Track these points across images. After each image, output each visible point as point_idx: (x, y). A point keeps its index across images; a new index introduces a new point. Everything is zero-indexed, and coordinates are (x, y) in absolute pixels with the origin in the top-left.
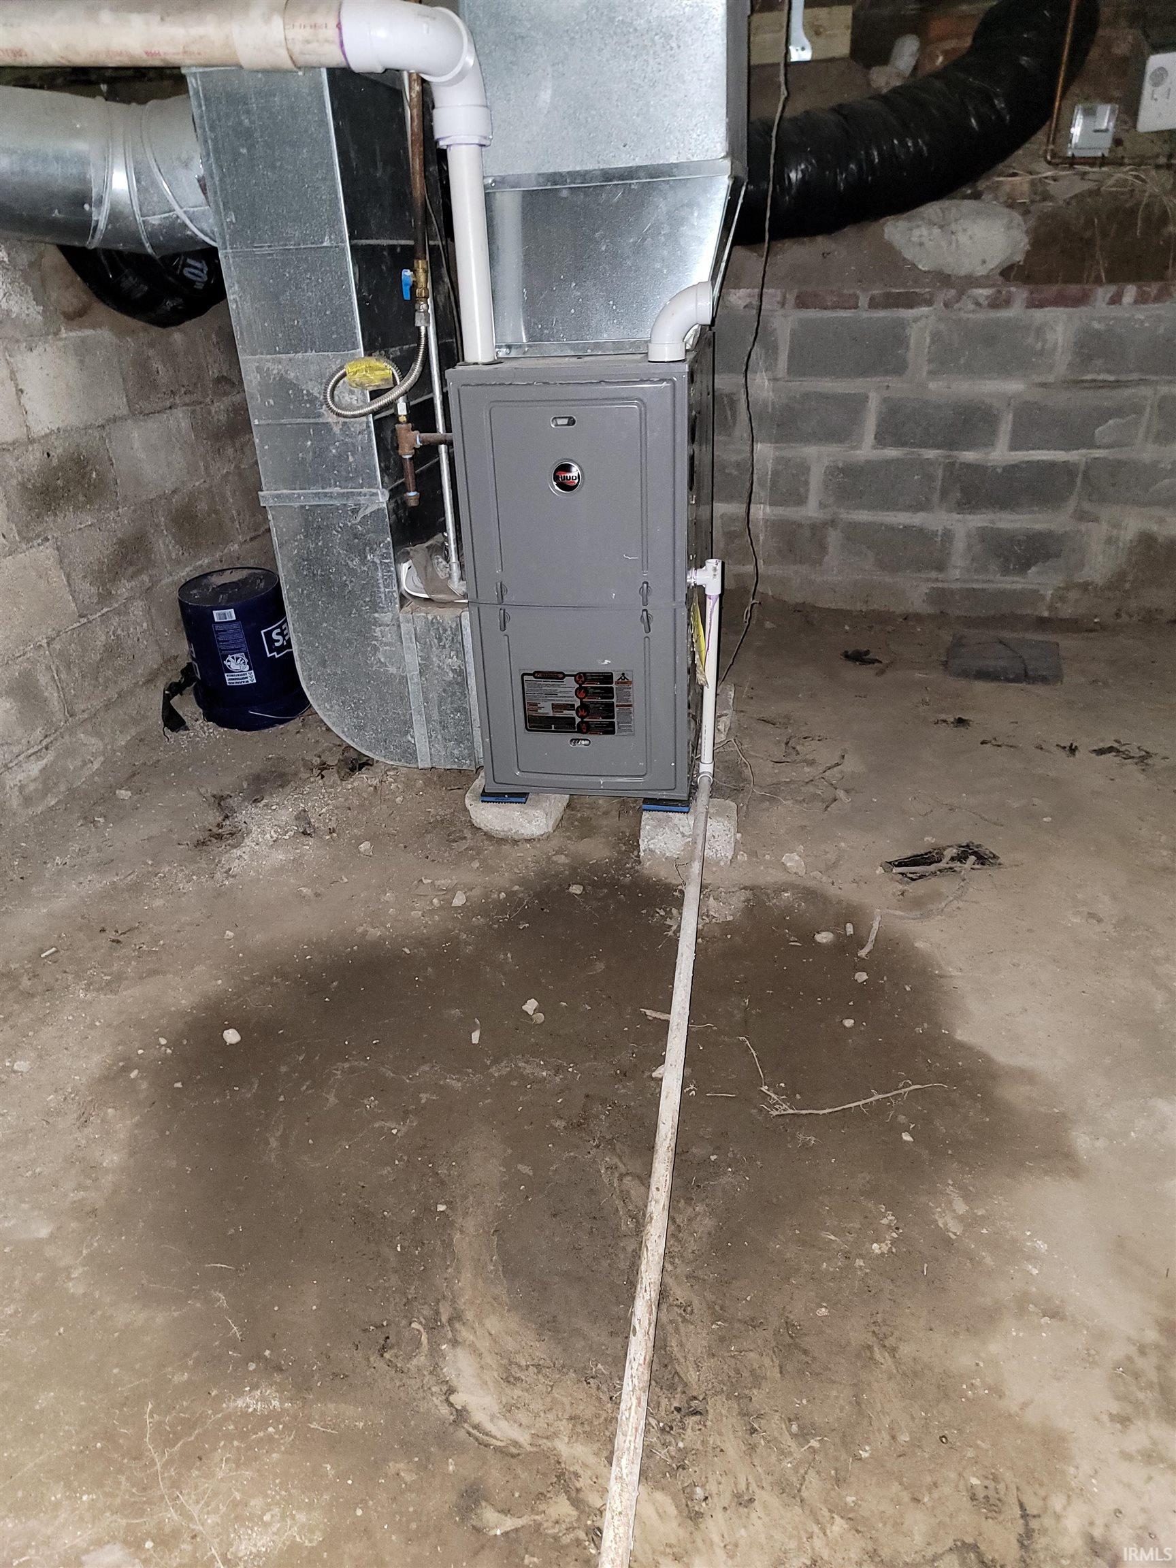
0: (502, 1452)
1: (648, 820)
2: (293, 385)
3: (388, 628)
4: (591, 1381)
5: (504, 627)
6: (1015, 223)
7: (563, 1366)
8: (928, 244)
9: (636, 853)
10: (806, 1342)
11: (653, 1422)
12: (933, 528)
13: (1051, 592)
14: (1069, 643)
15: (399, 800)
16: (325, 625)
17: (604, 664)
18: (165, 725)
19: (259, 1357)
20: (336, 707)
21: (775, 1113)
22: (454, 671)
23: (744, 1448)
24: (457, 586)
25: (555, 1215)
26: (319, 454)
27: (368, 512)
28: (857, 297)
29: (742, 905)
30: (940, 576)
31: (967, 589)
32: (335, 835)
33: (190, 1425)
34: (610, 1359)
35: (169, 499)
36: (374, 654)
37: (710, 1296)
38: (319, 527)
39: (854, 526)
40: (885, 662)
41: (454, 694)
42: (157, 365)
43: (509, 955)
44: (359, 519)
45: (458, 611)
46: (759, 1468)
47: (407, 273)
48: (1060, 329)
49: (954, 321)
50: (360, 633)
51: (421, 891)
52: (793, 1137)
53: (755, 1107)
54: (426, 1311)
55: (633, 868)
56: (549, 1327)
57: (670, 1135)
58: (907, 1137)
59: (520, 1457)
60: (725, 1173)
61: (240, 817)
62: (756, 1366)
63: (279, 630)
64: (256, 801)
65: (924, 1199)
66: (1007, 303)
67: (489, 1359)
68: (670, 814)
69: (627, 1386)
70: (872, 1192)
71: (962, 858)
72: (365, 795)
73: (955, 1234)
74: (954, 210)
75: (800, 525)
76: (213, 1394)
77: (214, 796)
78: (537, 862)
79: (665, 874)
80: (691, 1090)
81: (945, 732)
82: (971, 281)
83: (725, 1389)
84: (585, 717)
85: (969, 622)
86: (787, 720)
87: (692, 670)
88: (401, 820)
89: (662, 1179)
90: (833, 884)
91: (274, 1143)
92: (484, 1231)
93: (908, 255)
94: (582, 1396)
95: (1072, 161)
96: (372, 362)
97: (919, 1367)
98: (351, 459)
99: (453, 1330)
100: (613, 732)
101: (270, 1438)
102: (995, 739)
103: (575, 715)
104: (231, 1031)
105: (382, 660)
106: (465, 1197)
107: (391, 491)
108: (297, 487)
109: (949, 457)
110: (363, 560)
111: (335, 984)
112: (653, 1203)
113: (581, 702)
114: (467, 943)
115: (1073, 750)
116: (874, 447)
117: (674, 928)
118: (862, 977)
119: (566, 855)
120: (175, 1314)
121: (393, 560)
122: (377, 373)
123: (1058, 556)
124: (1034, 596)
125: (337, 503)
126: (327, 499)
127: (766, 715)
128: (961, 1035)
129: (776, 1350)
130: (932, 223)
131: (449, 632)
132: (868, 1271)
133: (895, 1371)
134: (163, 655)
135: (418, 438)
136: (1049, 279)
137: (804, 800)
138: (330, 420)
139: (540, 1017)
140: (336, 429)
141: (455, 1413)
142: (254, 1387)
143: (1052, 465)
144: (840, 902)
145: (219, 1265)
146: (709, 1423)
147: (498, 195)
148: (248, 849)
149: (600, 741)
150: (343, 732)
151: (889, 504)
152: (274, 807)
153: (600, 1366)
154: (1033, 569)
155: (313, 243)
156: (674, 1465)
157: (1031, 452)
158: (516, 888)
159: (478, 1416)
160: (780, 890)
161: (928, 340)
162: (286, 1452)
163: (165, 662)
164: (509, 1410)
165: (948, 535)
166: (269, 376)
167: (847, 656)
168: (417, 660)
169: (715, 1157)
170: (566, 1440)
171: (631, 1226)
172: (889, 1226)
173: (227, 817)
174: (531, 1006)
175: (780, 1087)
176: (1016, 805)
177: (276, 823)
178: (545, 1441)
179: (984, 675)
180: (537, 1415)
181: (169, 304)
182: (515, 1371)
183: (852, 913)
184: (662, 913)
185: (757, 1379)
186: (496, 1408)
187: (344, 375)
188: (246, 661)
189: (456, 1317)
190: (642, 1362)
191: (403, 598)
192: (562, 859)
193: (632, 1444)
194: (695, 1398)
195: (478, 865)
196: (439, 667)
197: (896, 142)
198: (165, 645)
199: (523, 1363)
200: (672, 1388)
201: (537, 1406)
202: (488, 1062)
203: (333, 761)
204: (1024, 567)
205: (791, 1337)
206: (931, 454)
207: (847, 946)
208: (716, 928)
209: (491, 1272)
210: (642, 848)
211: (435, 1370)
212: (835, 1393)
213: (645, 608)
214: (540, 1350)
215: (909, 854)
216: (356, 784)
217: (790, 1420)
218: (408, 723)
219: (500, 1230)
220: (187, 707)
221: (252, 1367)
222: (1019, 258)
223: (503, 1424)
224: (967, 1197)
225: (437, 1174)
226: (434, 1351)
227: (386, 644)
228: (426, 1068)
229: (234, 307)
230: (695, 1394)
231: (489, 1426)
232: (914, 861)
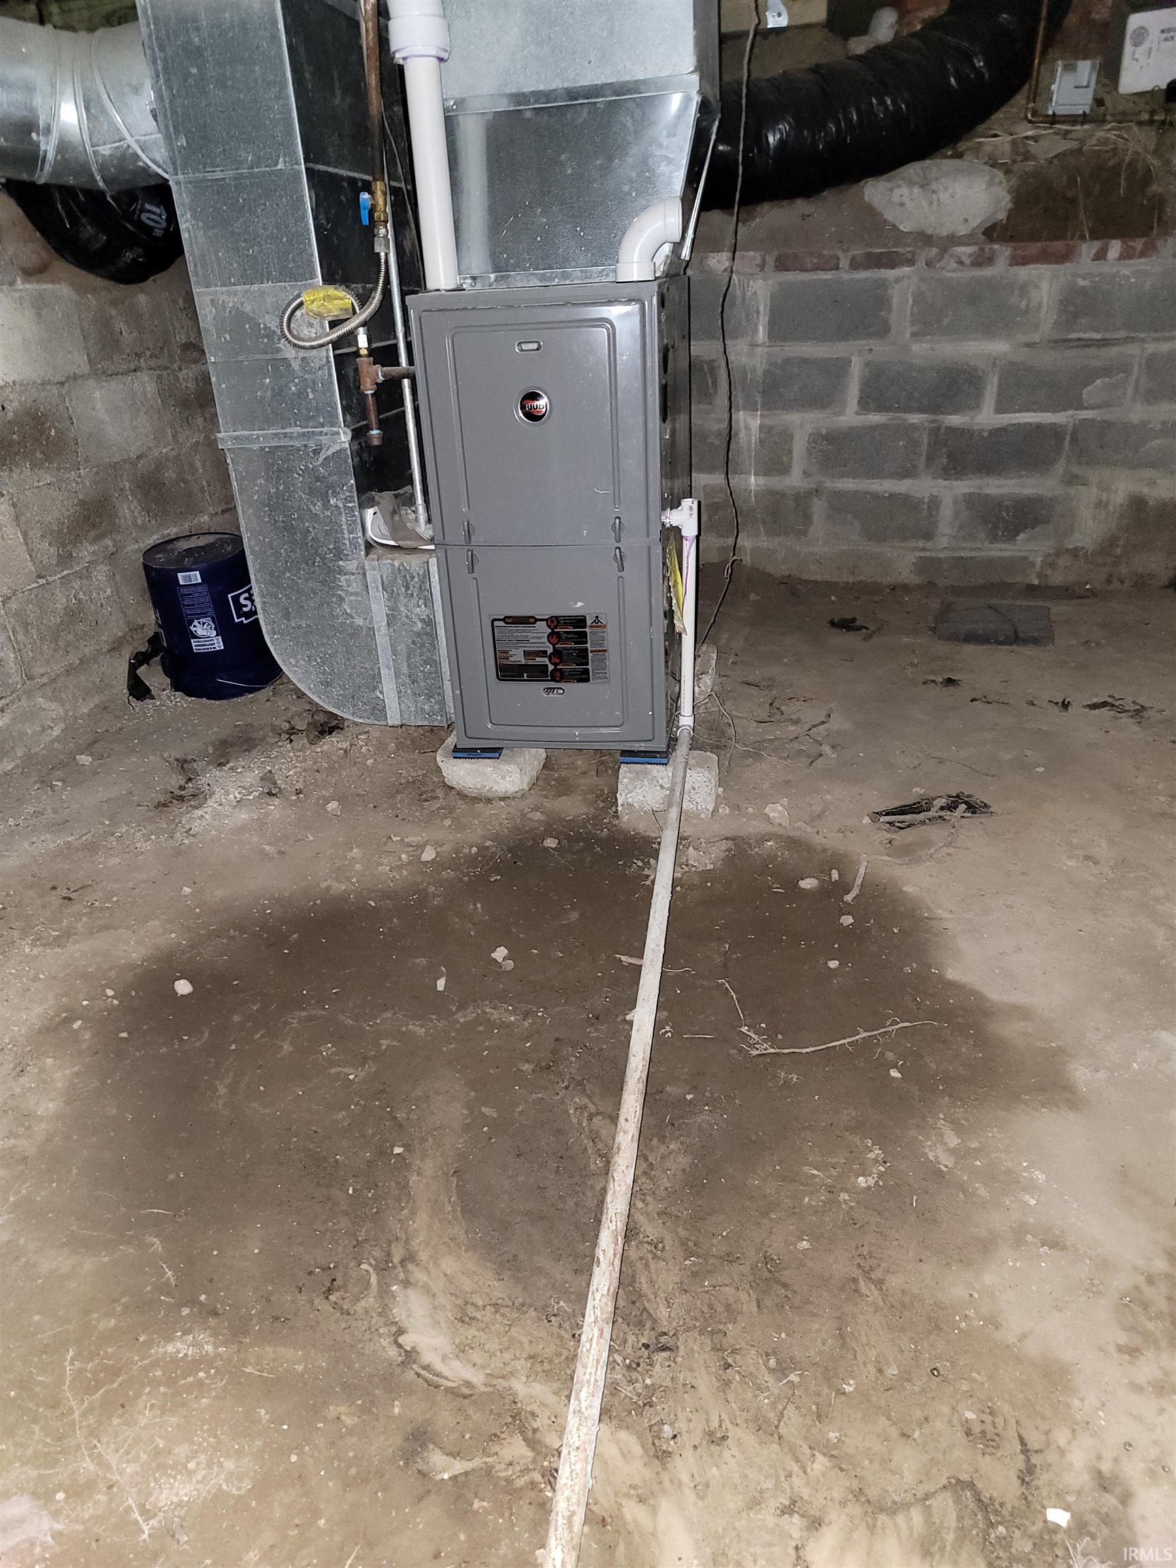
0: (453, 1393)
1: (626, 773)
2: (249, 319)
3: (353, 577)
4: (553, 1319)
5: (472, 569)
6: (997, 180)
7: (523, 1305)
8: (910, 205)
9: (614, 809)
10: (786, 1276)
11: (619, 1359)
12: (918, 495)
13: (1040, 559)
14: (1060, 610)
15: (369, 762)
16: (288, 575)
17: (578, 607)
18: (130, 694)
19: (194, 1302)
20: (302, 662)
21: (755, 1053)
22: (423, 621)
23: (717, 1384)
24: (424, 529)
25: (518, 1156)
26: (279, 392)
27: (330, 453)
28: (838, 258)
29: (723, 855)
30: (929, 545)
31: (953, 558)
32: (302, 796)
33: (114, 1372)
34: (573, 1297)
35: (134, 465)
36: (340, 606)
37: (683, 1233)
38: (279, 470)
39: (838, 494)
40: (872, 628)
41: (423, 645)
42: (120, 325)
43: (479, 905)
44: (321, 460)
45: (425, 557)
46: (734, 1405)
47: (365, 196)
48: (1045, 286)
49: (937, 280)
50: (324, 582)
51: (389, 847)
52: (775, 1076)
53: (735, 1048)
54: (377, 1253)
55: (610, 822)
56: (509, 1266)
57: (640, 1067)
58: (895, 1073)
59: (473, 1398)
60: (702, 1111)
61: (203, 780)
62: (731, 1300)
63: (246, 595)
64: (219, 765)
65: (914, 1133)
66: (990, 260)
67: (442, 1300)
68: (649, 766)
69: (589, 1318)
70: (858, 1127)
71: (951, 807)
72: (335, 758)
73: (946, 1166)
74: (934, 169)
75: (784, 495)
76: (141, 1339)
77: (177, 760)
78: (512, 819)
79: (644, 827)
80: (666, 1032)
81: (933, 692)
82: (953, 240)
83: (698, 1324)
84: (558, 664)
85: (957, 591)
86: (771, 684)
87: (669, 614)
88: (371, 782)
89: (632, 1110)
90: (818, 833)
91: (222, 1090)
92: (443, 1173)
93: (889, 215)
94: (543, 1334)
95: (1054, 120)
96: (332, 290)
97: (907, 1299)
98: (311, 396)
99: (406, 1271)
100: (587, 680)
101: (200, 1383)
102: (985, 697)
103: (548, 663)
104: (183, 982)
105: (348, 611)
106: (424, 1140)
107: (353, 430)
108: (257, 427)
109: (934, 421)
110: (326, 505)
111: (295, 936)
112: (622, 1133)
113: (554, 647)
114: (435, 896)
115: (1065, 705)
116: (857, 413)
117: (652, 878)
118: (847, 920)
119: (541, 813)
120: (106, 1259)
121: (357, 504)
122: (336, 302)
123: (1047, 522)
124: (1024, 563)
125: (297, 444)
126: (286, 439)
127: (750, 679)
128: (951, 974)
129: (753, 1284)
130: (912, 183)
131: (416, 579)
132: (853, 1204)
133: (881, 1303)
134: (128, 623)
135: (379, 373)
136: (1033, 237)
137: (788, 756)
138: (288, 355)
139: (510, 964)
140: (296, 366)
141: (403, 1354)
142: (186, 1333)
143: (1039, 427)
144: (824, 850)
145: (155, 1211)
146: (679, 1359)
147: (460, 118)
148: (210, 809)
149: (573, 689)
150: (310, 689)
151: (875, 472)
152: (239, 770)
153: (562, 1303)
154: (1022, 536)
155: (266, 166)
156: (640, 1402)
157: (1017, 415)
158: (488, 843)
159: (428, 1357)
160: (763, 839)
161: (910, 300)
162: (216, 1397)
163: (130, 630)
164: (462, 1350)
165: (935, 503)
166: (224, 308)
167: (833, 624)
168: (384, 610)
169: (691, 1096)
170: (524, 1379)
171: (600, 1165)
172: (876, 1160)
173: (190, 779)
174: (500, 953)
175: (760, 1027)
176: (1008, 757)
177: (240, 784)
178: (500, 1380)
179: (972, 638)
180: (492, 1355)
181: (129, 255)
182: (471, 1311)
183: (837, 860)
184: (640, 864)
185: (732, 1313)
186: (448, 1349)
187: (301, 304)
188: (213, 626)
189: (410, 1258)
190: (605, 1292)
191: (369, 546)
192: (538, 816)
193: (593, 1376)
194: (665, 1334)
195: (450, 823)
196: (407, 617)
197: (874, 101)
198: (130, 612)
199: (480, 1303)
200: (640, 1324)
201: (493, 1345)
202: (454, 1009)
203: (301, 725)
204: (1012, 535)
205: (770, 1271)
206: (915, 418)
207: (833, 892)
208: (695, 877)
209: (449, 1214)
210: (620, 802)
211: (384, 1312)
212: (816, 1326)
213: (618, 545)
214: (499, 1289)
215: (897, 804)
216: (325, 747)
217: (767, 1355)
218: (376, 678)
219: (459, 1172)
220: (154, 677)
221: (186, 1311)
222: (1002, 216)
223: (456, 1364)
224: (958, 1129)
225: (396, 1118)
226: (384, 1293)
227: (352, 594)
228: (388, 1015)
229: (187, 236)
230: (665, 1330)
231: (439, 1366)
232: (901, 811)
